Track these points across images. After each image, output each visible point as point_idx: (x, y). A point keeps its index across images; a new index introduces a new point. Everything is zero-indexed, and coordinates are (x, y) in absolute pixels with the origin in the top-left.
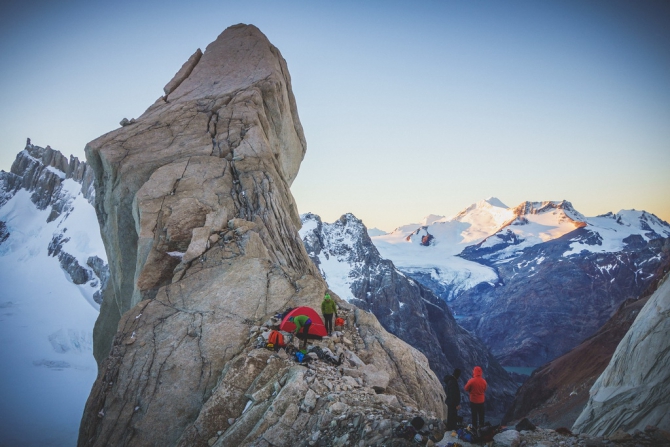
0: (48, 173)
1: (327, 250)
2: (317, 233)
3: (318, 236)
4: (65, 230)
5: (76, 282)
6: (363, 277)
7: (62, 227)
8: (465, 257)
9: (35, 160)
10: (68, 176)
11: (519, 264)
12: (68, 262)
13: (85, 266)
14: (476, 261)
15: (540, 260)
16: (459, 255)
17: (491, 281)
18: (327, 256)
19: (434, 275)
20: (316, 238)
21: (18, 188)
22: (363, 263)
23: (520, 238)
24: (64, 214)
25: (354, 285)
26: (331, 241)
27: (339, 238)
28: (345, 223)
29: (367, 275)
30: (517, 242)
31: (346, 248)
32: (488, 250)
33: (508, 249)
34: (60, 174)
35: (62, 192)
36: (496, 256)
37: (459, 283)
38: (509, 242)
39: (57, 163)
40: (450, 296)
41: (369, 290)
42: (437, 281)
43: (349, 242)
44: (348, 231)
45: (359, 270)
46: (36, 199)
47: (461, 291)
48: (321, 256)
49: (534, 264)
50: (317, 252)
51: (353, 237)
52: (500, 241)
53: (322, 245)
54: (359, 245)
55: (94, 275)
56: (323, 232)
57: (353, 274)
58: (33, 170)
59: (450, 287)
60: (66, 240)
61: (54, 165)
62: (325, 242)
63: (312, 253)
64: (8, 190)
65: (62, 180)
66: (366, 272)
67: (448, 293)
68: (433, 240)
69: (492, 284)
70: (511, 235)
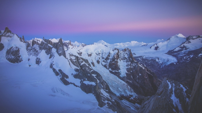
0: (49, 46)
1: (120, 59)
2: (118, 54)
3: (118, 55)
4: (53, 62)
5: (56, 75)
6: (130, 67)
7: (52, 61)
8: (168, 54)
9: (45, 43)
10: (53, 47)
11: (185, 57)
12: (54, 70)
13: (58, 72)
14: (172, 55)
15: (192, 56)
16: (166, 53)
17: (175, 63)
18: (120, 60)
19: (157, 60)
20: (117, 55)
21: (42, 50)
22: (130, 63)
23: (187, 48)
24: (53, 57)
25: (127, 69)
26: (122, 56)
27: (124, 55)
28: (125, 51)
29: (131, 66)
30: (186, 49)
31: (125, 58)
32: (176, 52)
33: (183, 51)
34: (51, 46)
35: (52, 51)
36: (178, 54)
37: (165, 63)
38: (183, 49)
39: (51, 44)
40: (161, 67)
41: (132, 70)
42: (158, 62)
43: (126, 56)
44: (126, 53)
45: (129, 65)
46: (46, 52)
47: (165, 66)
48: (119, 60)
49: (189, 57)
50: (117, 59)
51: (128, 55)
52: (180, 48)
53: (119, 57)
54: (129, 58)
55: (60, 74)
56: (119, 54)
57: (127, 66)
58: (45, 45)
59: (162, 64)
60: (54, 65)
61: (50, 44)
62: (120, 56)
63: (116, 60)
64: (40, 50)
65: (52, 48)
66: (130, 65)
67: (161, 66)
68: (159, 48)
69: (175, 64)
70: (184, 47)
